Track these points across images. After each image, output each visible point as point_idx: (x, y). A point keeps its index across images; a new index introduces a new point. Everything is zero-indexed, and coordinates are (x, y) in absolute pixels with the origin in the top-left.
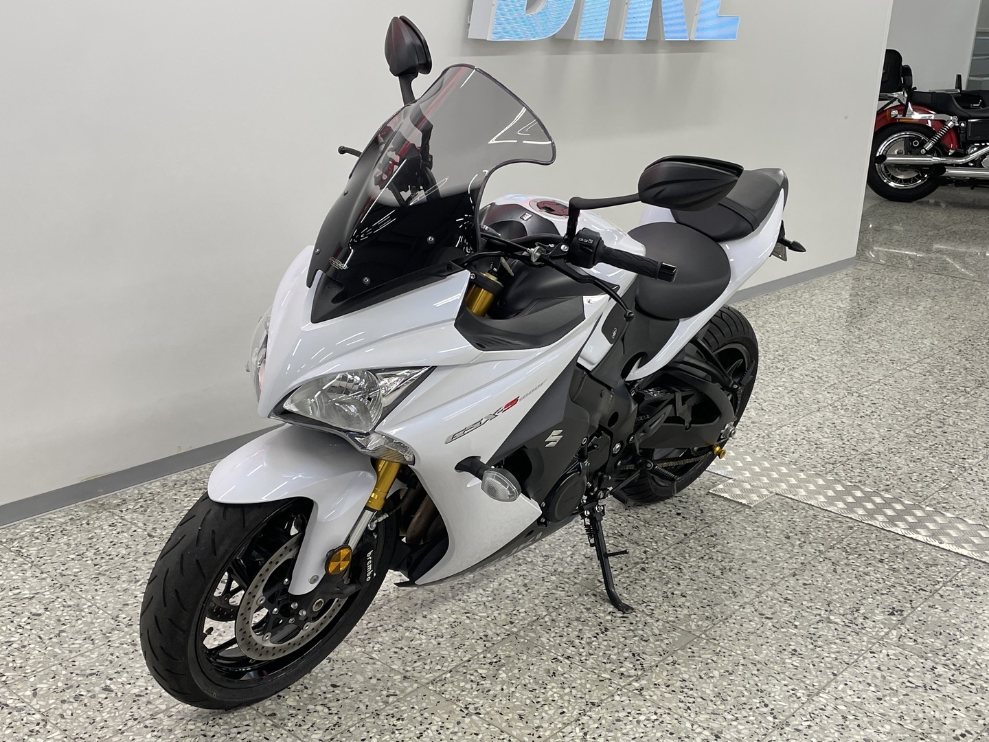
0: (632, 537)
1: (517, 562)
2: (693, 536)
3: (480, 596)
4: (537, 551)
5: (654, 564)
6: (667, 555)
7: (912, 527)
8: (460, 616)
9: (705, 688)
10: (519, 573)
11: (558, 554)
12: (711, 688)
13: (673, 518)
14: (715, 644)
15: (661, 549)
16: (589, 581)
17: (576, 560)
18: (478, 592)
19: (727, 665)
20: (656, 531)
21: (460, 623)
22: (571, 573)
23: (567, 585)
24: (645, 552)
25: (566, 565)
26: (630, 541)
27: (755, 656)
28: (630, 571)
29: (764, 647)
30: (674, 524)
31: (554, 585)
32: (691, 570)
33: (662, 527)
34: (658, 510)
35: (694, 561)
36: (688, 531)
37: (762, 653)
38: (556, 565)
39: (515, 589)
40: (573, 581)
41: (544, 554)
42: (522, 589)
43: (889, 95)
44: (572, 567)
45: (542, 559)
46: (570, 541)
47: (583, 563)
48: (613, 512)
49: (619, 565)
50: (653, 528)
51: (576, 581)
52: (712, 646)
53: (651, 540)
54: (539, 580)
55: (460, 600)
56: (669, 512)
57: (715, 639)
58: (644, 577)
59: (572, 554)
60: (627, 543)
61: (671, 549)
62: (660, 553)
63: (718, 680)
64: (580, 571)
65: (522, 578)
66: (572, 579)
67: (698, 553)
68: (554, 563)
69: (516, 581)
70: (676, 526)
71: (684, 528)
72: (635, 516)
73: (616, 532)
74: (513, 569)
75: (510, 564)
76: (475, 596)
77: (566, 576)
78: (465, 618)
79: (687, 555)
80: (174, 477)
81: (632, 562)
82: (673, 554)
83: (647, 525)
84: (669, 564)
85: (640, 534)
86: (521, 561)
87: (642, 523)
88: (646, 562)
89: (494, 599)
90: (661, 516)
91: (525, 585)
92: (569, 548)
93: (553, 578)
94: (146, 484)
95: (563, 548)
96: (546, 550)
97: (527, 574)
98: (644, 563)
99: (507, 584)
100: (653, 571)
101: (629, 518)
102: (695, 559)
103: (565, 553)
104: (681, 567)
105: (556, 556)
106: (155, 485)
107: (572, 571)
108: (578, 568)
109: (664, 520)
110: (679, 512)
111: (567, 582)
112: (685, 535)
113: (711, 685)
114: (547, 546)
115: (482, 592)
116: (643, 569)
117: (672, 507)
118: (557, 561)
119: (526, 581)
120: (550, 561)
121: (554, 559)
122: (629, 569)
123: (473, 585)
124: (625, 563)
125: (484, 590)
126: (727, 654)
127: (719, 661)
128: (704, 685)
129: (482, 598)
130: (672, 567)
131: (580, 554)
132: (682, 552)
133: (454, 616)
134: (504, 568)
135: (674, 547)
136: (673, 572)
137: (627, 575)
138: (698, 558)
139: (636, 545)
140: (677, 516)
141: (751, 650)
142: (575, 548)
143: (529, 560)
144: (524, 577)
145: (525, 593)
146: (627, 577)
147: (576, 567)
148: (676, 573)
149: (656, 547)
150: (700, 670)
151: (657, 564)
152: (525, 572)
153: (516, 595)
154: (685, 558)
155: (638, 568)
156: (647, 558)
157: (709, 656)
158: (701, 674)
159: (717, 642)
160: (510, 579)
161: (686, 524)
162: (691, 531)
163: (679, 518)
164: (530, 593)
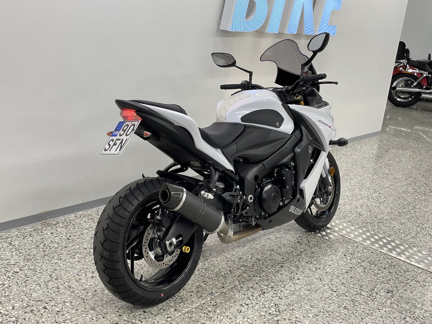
0: (278, 252)
1: (227, 260)
2: (304, 252)
3: (210, 274)
4: (236, 255)
5: (287, 264)
6: (292, 260)
7: (399, 254)
8: (201, 283)
9: (306, 322)
10: (228, 265)
11: (245, 257)
12: (308, 322)
13: (296, 244)
14: (311, 302)
15: (290, 257)
16: (258, 270)
17: (253, 260)
18: (209, 273)
19: (316, 312)
20: (288, 249)
21: (201, 286)
22: (250, 266)
23: (248, 272)
24: (283, 259)
25: (248, 263)
27: (328, 309)
28: (276, 267)
29: (332, 304)
30: (296, 246)
31: (243, 271)
32: (303, 268)
33: (291, 248)
34: (290, 240)
35: (304, 264)
36: (302, 250)
37: (331, 307)
38: (244, 262)
39: (226, 272)
41: (239, 257)
42: (229, 272)
43: (399, 61)
44: (251, 264)
45: (238, 259)
46: (251, 252)
47: (256, 262)
48: (270, 240)
49: (272, 264)
50: (287, 248)
51: (252, 270)
52: (310, 303)
53: (286, 253)
54: (236, 269)
55: (201, 276)
56: (294, 241)
57: (311, 300)
58: (282, 270)
59: (252, 258)
60: (275, 254)
61: (294, 258)
62: (289, 259)
63: (311, 318)
64: (254, 266)
65: (229, 267)
66: (250, 269)
67: (306, 260)
68: (243, 262)
69: (226, 268)
70: (297, 247)
71: (301, 249)
72: (280, 242)
73: (271, 249)
74: (225, 263)
75: (224, 261)
77: (248, 268)
78: (203, 284)
79: (301, 261)
80: (80, 213)
81: (277, 263)
82: (295, 260)
83: (285, 246)
84: (293, 265)
85: (281, 250)
86: (229, 260)
87: (282, 245)
88: (283, 263)
89: (216, 276)
90: (291, 242)
91: (230, 271)
92: (250, 255)
93: (243, 268)
94: (68, 216)
95: (248, 255)
96: (240, 255)
98: (282, 263)
99: (222, 270)
100: (286, 267)
101: (277, 243)
102: (304, 263)
103: (248, 257)
104: (298, 266)
105: (245, 258)
106: (72, 216)
108: (254, 264)
109: (292, 245)
110: (299, 241)
111: (248, 270)
112: (301, 252)
113: (308, 320)
114: (241, 254)
115: (211, 273)
116: (282, 266)
117: (296, 239)
118: (245, 260)
119: (231, 269)
120: (242, 260)
121: (244, 260)
122: (276, 266)
123: (207, 269)
124: (274, 263)
126: (316, 307)
127: (312, 310)
128: (305, 320)
129: (211, 275)
130: (294, 266)
131: (255, 258)
132: (299, 259)
133: (198, 283)
134: (221, 262)
135: (296, 257)
136: (294, 268)
137: (275, 269)
138: (306, 262)
139: (279, 255)
140: (298, 243)
141: (326, 305)
142: (253, 255)
143: (233, 259)
144: (230, 267)
145: (230, 274)
148: (296, 269)
149: (288, 257)
150: (304, 314)
151: (288, 264)
152: (230, 265)
153: (226, 275)
154: (300, 262)
155: (279, 266)
156: (284, 261)
157: (308, 307)
158: (304, 315)
159: (312, 301)
160: (224, 268)
161: (301, 247)
162: (303, 250)
163: (299, 244)
164: (232, 274)
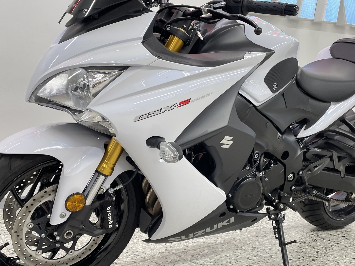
0: (311, 244)
1: (236, 248)
2: (351, 247)
3: (207, 262)
4: (251, 245)
5: (321, 258)
6: (331, 255)
10: (235, 254)
11: (263, 247)
13: (339, 238)
15: (328, 251)
16: (276, 262)
17: (272, 251)
18: (206, 260)
20: (327, 243)
22: (267, 257)
23: (262, 263)
24: (317, 252)
25: (265, 253)
26: (310, 246)
28: (304, 260)
30: (339, 241)
31: (253, 261)
32: (345, 264)
33: (331, 241)
34: (331, 234)
35: (348, 260)
36: (348, 245)
38: (259, 252)
39: (229, 261)
40: (266, 261)
41: (254, 246)
42: (233, 262)
44: (268, 254)
45: (252, 248)
46: (272, 242)
47: (276, 253)
48: (303, 232)
49: (299, 257)
50: (325, 242)
51: (268, 261)
53: (323, 247)
54: (246, 258)
55: (193, 262)
56: (338, 235)
58: (313, 264)
59: (271, 248)
60: (307, 246)
61: (334, 252)
62: (327, 253)
64: (273, 257)
65: (235, 256)
66: (266, 260)
67: (352, 256)
68: (258, 251)
69: (231, 257)
70: (341, 242)
71: (346, 243)
72: (316, 235)
73: (302, 241)
74: (233, 251)
75: (232, 249)
76: (203, 261)
77: (263, 258)
79: (344, 256)
81: (307, 256)
82: (335, 255)
83: (322, 240)
84: (331, 259)
85: (316, 244)
86: (238, 248)
87: (320, 239)
88: (317, 257)
89: (214, 264)
90: (332, 236)
91: (236, 260)
92: (270, 245)
93: (255, 258)
95: (267, 245)
96: (256, 245)
97: (240, 254)
98: (315, 257)
99: (226, 258)
100: (319, 262)
101: (312, 235)
102: (349, 259)
103: (267, 247)
104: (339, 262)
105: (261, 248)
107: (268, 256)
108: (272, 255)
109: (334, 238)
110: (344, 235)
111: (262, 261)
112: (345, 246)
114: (257, 243)
115: (208, 260)
116: (313, 260)
117: (340, 233)
118: (260, 250)
119: (237, 258)
120: (256, 250)
121: (259, 249)
122: (304, 259)
123: (205, 256)
124: (302, 256)
125: (210, 259)
129: (207, 263)
130: (333, 261)
131: (276, 248)
132: (341, 254)
134: (227, 250)
135: (337, 251)
136: (333, 263)
137: (302, 262)
138: (351, 258)
139: (312, 248)
140: (342, 237)
142: (274, 246)
143: (244, 248)
144: (237, 256)
145: (234, 263)
146: (302, 263)
147: (271, 254)
148: (334, 264)
149: (325, 250)
151: (323, 258)
152: (238, 254)
153: (228, 264)
154: (342, 257)
155: (310, 259)
156: (317, 255)
160: (228, 256)
161: (347, 242)
162: (349, 245)
163: (344, 238)
164: (237, 264)
